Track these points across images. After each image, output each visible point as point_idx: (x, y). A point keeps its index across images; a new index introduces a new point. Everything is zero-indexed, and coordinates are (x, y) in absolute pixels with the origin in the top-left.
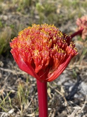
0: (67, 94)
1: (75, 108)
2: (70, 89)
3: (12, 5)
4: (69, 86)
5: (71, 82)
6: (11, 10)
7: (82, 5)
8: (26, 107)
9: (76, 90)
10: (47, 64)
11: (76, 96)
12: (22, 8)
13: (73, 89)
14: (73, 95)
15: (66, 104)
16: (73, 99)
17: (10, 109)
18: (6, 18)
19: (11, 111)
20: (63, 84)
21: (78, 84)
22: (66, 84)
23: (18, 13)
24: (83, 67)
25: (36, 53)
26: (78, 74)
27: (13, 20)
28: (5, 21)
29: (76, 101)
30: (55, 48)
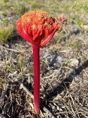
0: (49, 63)
1: (55, 71)
2: (51, 60)
3: (13, 12)
4: (50, 59)
5: (51, 56)
6: (12, 14)
7: (57, 11)
8: (24, 70)
9: (55, 61)
10: (41, 34)
11: (55, 64)
12: (19, 13)
13: (53, 60)
14: (53, 64)
15: (49, 68)
16: (53, 66)
17: (14, 71)
18: (9, 18)
19: (15, 73)
20: (47, 57)
21: (56, 57)
22: (48, 57)
23: (17, 16)
24: (59, 48)
25: (34, 27)
26: (56, 52)
27: (14, 20)
28: (9, 21)
29: (55, 67)
30: (46, 24)
